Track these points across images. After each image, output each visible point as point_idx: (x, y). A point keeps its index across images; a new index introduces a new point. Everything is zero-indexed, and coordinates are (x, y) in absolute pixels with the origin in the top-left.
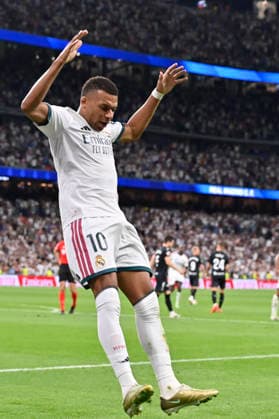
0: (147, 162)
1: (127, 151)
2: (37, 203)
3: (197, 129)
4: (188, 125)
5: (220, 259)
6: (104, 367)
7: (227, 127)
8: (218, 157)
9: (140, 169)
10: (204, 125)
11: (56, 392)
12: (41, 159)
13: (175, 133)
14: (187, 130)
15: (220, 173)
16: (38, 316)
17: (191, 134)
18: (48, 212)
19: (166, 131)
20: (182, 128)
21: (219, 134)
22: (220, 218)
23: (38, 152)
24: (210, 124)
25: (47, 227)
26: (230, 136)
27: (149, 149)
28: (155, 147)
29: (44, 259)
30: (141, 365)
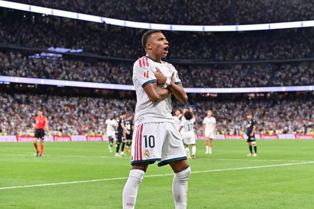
0: (86, 72)
1: (74, 66)
2: (26, 96)
3: (112, 54)
4: (107, 52)
5: (128, 124)
6: (62, 185)
7: (127, 53)
8: (123, 69)
9: (81, 76)
10: (115, 52)
11: (36, 198)
12: (27, 72)
13: (100, 57)
14: (106, 55)
15: (125, 78)
16: (27, 157)
17: (109, 57)
18: (31, 101)
19: (95, 56)
20: (104, 54)
21: (124, 56)
22: (125, 102)
23: (26, 68)
24: (119, 51)
25: (31, 109)
26: (130, 57)
27: (86, 66)
28: (89, 64)
29: (29, 126)
30: (82, 183)
